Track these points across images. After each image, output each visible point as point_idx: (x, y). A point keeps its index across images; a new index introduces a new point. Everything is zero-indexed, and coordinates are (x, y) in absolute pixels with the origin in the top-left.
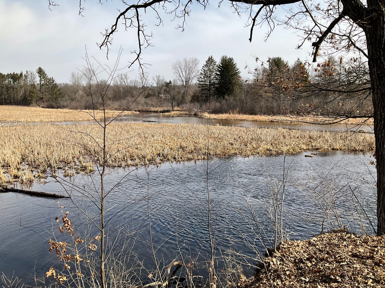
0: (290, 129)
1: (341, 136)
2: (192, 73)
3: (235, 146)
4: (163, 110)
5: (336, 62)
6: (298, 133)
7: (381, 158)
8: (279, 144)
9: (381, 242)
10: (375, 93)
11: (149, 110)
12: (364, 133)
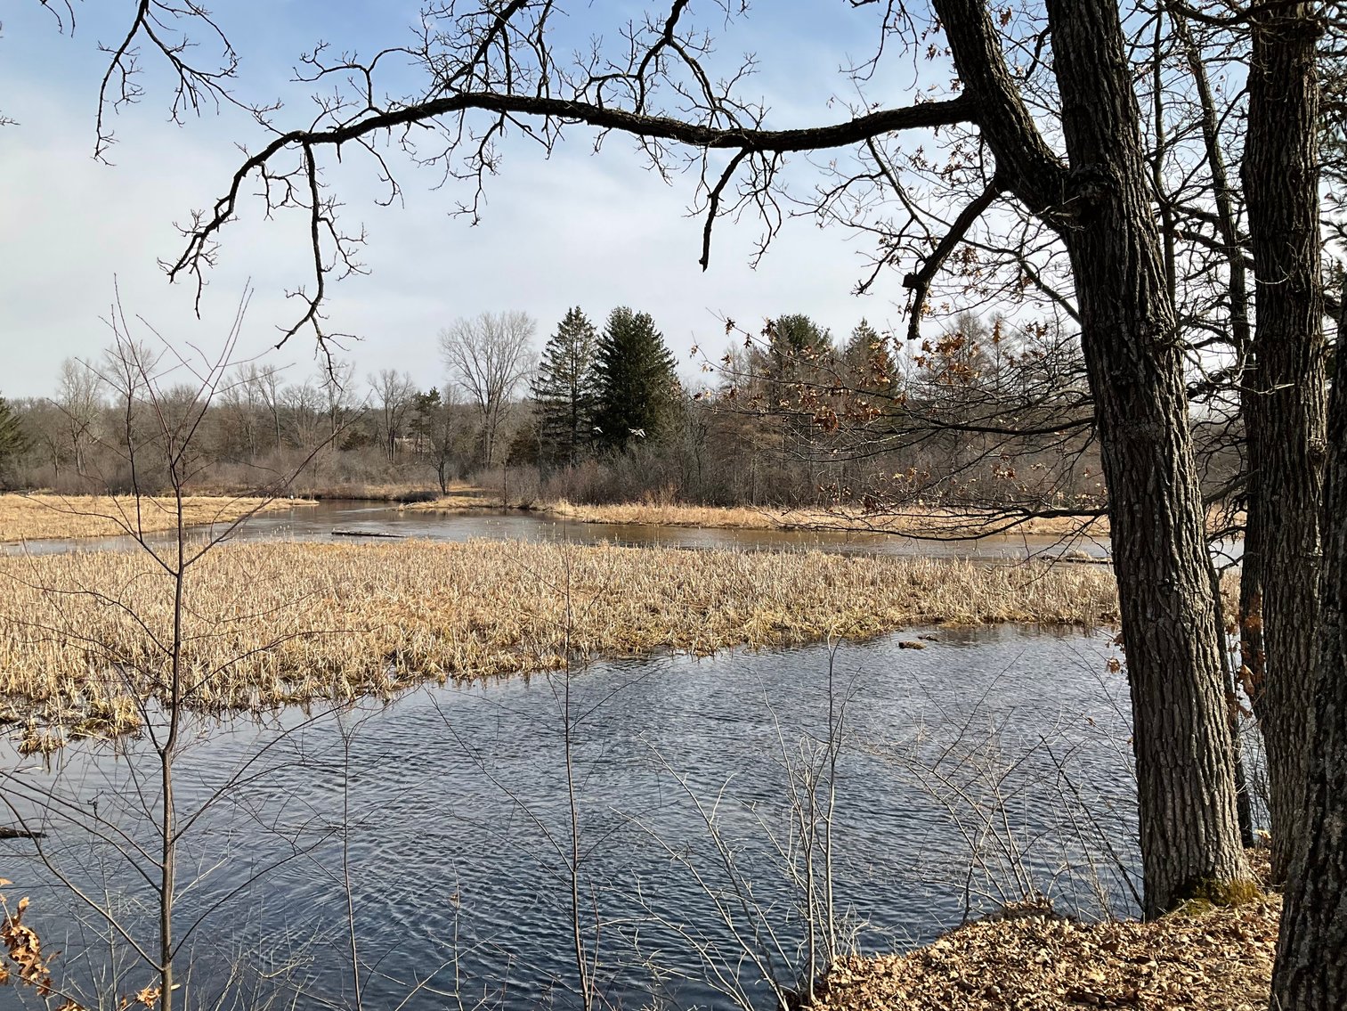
0: (846, 555)
1: (1010, 576)
2: (510, 363)
3: (664, 617)
4: (407, 491)
5: (983, 332)
6: (875, 569)
7: (1142, 653)
8: (812, 607)
9: (1157, 943)
10: (1108, 440)
11: (355, 493)
12: (1084, 562)
